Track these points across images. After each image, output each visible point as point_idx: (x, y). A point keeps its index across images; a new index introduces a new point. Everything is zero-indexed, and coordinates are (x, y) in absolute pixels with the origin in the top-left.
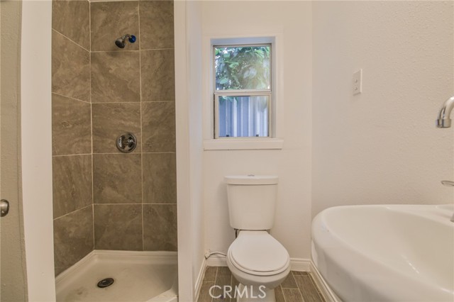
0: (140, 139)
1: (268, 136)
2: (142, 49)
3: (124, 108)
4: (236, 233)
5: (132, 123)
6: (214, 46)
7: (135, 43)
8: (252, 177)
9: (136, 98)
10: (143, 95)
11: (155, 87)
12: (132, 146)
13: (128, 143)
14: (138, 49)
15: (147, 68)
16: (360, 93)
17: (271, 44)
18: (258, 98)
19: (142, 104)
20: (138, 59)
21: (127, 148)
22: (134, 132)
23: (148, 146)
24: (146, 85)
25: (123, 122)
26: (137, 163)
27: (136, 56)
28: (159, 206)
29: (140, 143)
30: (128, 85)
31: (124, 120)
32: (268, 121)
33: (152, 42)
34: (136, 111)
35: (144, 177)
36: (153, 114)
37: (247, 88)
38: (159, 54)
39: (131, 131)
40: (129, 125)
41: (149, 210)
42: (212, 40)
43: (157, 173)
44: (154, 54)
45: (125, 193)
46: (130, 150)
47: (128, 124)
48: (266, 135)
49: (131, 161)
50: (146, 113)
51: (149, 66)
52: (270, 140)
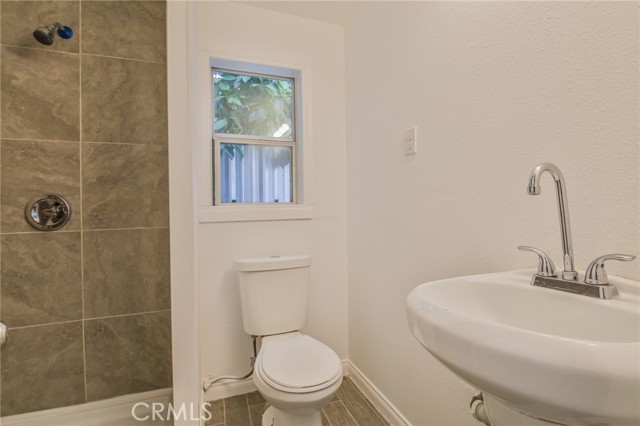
0: (78, 206)
1: (292, 201)
2: (84, 51)
3: (43, 150)
4: (255, 343)
5: (61, 178)
6: (212, 68)
7: (72, 40)
8: (276, 259)
9: (72, 134)
10: (86, 131)
11: (111, 119)
12: (61, 218)
13: (54, 213)
14: (78, 52)
15: (93, 84)
16: (414, 153)
17: (293, 79)
18: (266, 149)
19: (82, 146)
20: (78, 68)
21: (50, 223)
22: (65, 193)
23: (96, 217)
24: (92, 115)
25: (41, 176)
26: (73, 248)
27: (74, 62)
28: (118, 320)
29: (77, 213)
30: (54, 110)
31: (44, 172)
32: (291, 181)
33: (106, 43)
34: (71, 158)
35: (86, 272)
36: (107, 164)
37: (249, 134)
38: (119, 66)
39: (58, 192)
40: (55, 181)
41: (98, 330)
42: (212, 59)
43: (113, 264)
44: (110, 64)
45: (46, 305)
46: (54, 226)
47: (52, 179)
48: (288, 200)
49: (58, 246)
50: (92, 161)
51: (99, 84)
52: (293, 207)
